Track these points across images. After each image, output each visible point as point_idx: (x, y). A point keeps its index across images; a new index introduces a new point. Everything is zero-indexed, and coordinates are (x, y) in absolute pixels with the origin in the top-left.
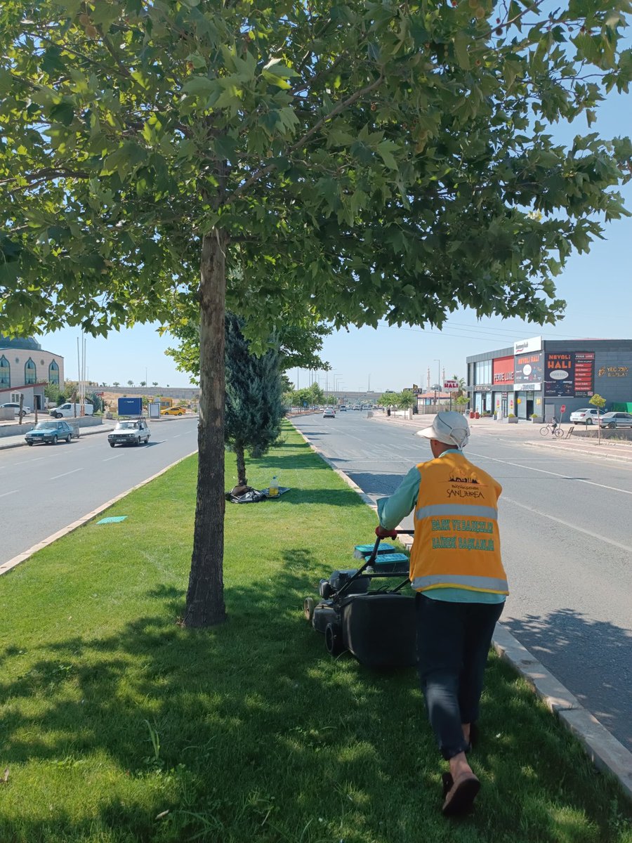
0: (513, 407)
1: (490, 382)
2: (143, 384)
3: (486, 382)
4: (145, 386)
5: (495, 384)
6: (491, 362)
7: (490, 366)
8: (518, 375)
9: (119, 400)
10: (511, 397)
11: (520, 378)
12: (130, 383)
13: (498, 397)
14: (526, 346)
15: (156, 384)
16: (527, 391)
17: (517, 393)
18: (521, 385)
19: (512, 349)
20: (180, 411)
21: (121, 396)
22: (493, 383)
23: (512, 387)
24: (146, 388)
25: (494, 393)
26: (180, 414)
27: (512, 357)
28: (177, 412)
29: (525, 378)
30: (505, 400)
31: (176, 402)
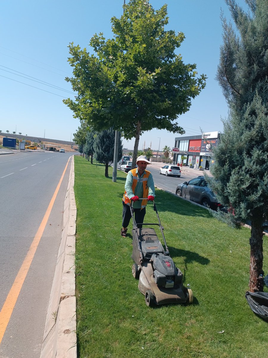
0: (198, 163)
1: (187, 150)
2: (14, 133)
3: (185, 150)
4: (15, 134)
5: (190, 151)
6: (188, 141)
7: (188, 143)
8: (203, 148)
9: (4, 138)
10: (198, 158)
11: (204, 150)
12: (8, 131)
13: (191, 158)
14: (209, 135)
15: (20, 133)
16: (207, 156)
17: (201, 157)
18: (205, 153)
19: (201, 136)
20: (35, 148)
21: (5, 137)
22: (188, 151)
23: (199, 154)
24: (16, 135)
25: (188, 156)
26: (35, 149)
27: (201, 140)
28: (33, 148)
29: (207, 150)
30: (194, 159)
31: (32, 143)
